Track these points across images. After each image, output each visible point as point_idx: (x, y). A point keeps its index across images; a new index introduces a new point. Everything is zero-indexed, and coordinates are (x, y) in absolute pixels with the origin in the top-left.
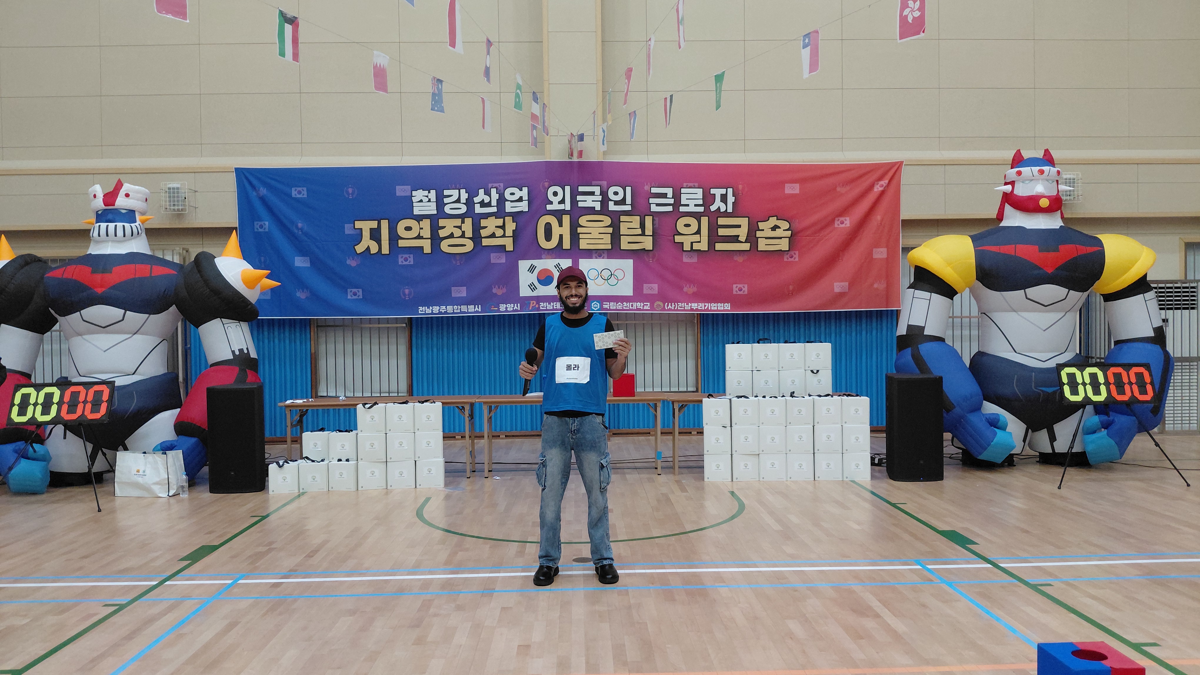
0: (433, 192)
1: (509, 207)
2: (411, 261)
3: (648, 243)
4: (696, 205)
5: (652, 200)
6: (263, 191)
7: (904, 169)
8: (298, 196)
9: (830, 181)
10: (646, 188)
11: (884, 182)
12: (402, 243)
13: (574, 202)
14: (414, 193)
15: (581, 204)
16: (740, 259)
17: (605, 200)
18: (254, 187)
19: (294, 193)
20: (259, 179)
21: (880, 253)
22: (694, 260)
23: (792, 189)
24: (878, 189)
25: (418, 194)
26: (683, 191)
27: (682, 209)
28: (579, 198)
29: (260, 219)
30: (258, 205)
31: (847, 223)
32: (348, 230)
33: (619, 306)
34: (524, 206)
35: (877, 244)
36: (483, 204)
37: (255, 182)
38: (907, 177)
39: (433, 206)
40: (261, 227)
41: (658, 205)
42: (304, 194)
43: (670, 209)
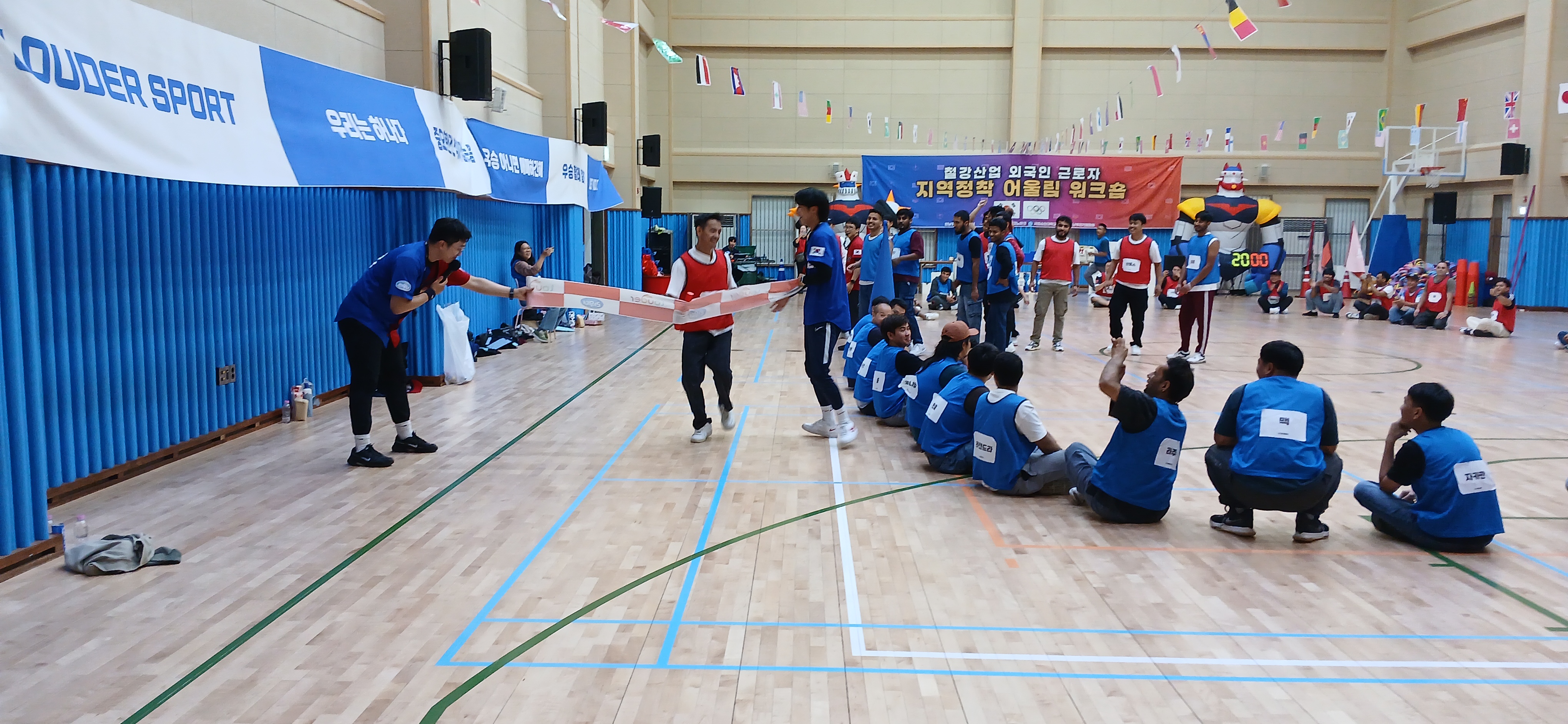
0: (955, 168)
1: (991, 176)
2: (942, 201)
3: (1056, 194)
4: (1081, 176)
5: (1059, 173)
6: (875, 167)
7: (1184, 161)
8: (892, 169)
9: (1148, 165)
10: (1057, 167)
11: (1174, 166)
12: (938, 193)
13: (1022, 173)
14: (946, 168)
15: (1025, 175)
16: (1100, 202)
17: (1037, 173)
18: (870, 165)
19: (889, 168)
20: (873, 161)
21: (1170, 201)
22: (1078, 202)
23: (1128, 169)
24: (1170, 169)
25: (948, 169)
26: (1075, 169)
27: (1074, 178)
28: (1025, 172)
29: (873, 180)
30: (871, 172)
31: (1154, 186)
32: (914, 186)
33: (1042, 224)
34: (998, 176)
35: (1167, 196)
36: (978, 174)
37: (871, 163)
38: (1184, 163)
39: (955, 175)
40: (873, 183)
41: (1062, 175)
42: (893, 169)
43: (1068, 177)
